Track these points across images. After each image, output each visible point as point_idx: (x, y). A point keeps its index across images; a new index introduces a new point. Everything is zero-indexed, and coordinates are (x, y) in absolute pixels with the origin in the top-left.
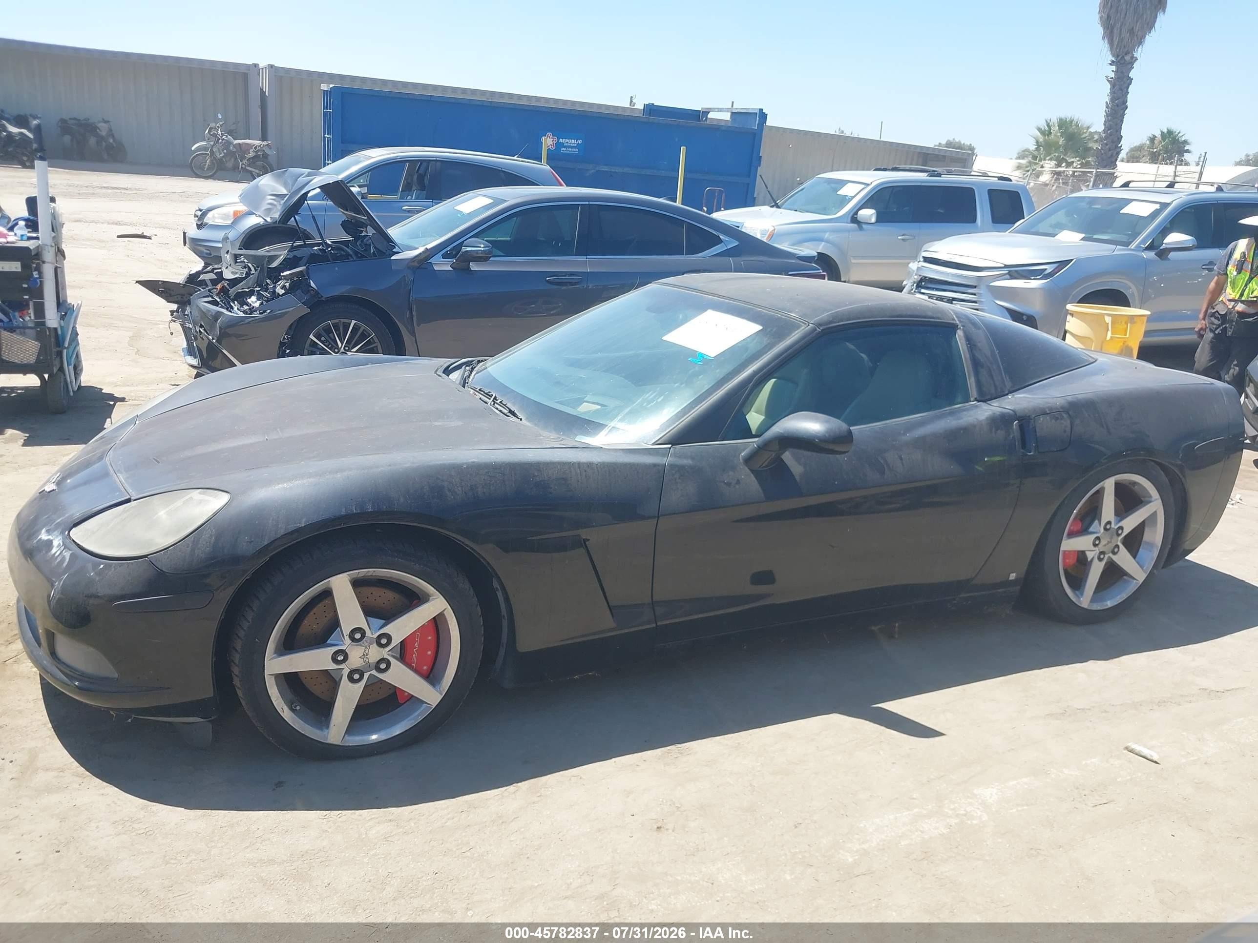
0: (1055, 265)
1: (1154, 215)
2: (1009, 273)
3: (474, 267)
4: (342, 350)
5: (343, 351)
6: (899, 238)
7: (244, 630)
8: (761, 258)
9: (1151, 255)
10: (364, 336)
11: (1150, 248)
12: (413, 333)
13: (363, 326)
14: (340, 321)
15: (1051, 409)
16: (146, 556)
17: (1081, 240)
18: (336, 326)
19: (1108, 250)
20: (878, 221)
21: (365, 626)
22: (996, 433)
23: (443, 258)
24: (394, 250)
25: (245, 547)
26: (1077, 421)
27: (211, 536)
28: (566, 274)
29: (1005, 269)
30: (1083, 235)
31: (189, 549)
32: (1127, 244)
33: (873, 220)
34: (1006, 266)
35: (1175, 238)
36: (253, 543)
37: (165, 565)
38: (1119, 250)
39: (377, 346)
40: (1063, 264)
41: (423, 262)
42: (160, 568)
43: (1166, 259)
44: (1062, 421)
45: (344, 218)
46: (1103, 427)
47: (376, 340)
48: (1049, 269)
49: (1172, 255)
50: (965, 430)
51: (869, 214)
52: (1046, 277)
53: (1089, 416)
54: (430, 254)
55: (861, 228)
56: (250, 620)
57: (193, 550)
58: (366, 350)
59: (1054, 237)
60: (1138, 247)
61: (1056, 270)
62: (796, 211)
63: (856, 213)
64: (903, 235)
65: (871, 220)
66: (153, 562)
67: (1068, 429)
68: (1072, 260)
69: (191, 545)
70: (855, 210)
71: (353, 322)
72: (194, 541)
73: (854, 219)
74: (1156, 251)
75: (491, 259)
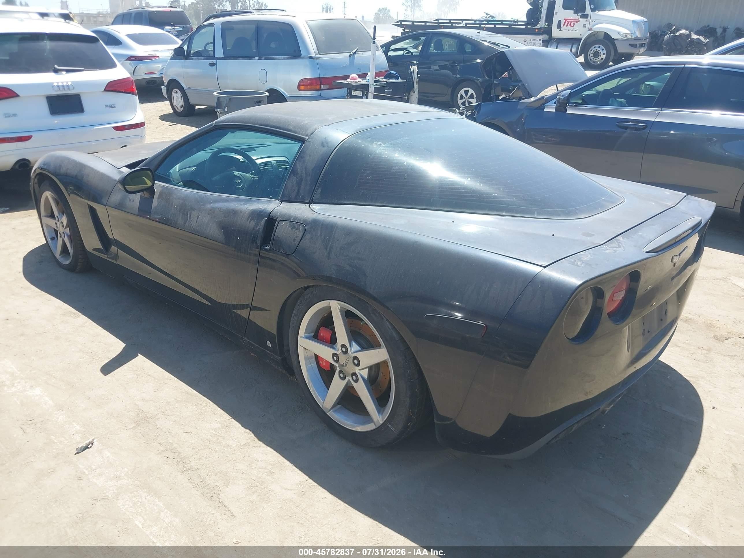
15: (295, 218)
22: (250, 222)
26: (308, 236)
44: (297, 231)
46: (326, 249)
50: (235, 213)
53: (321, 235)
67: (298, 240)
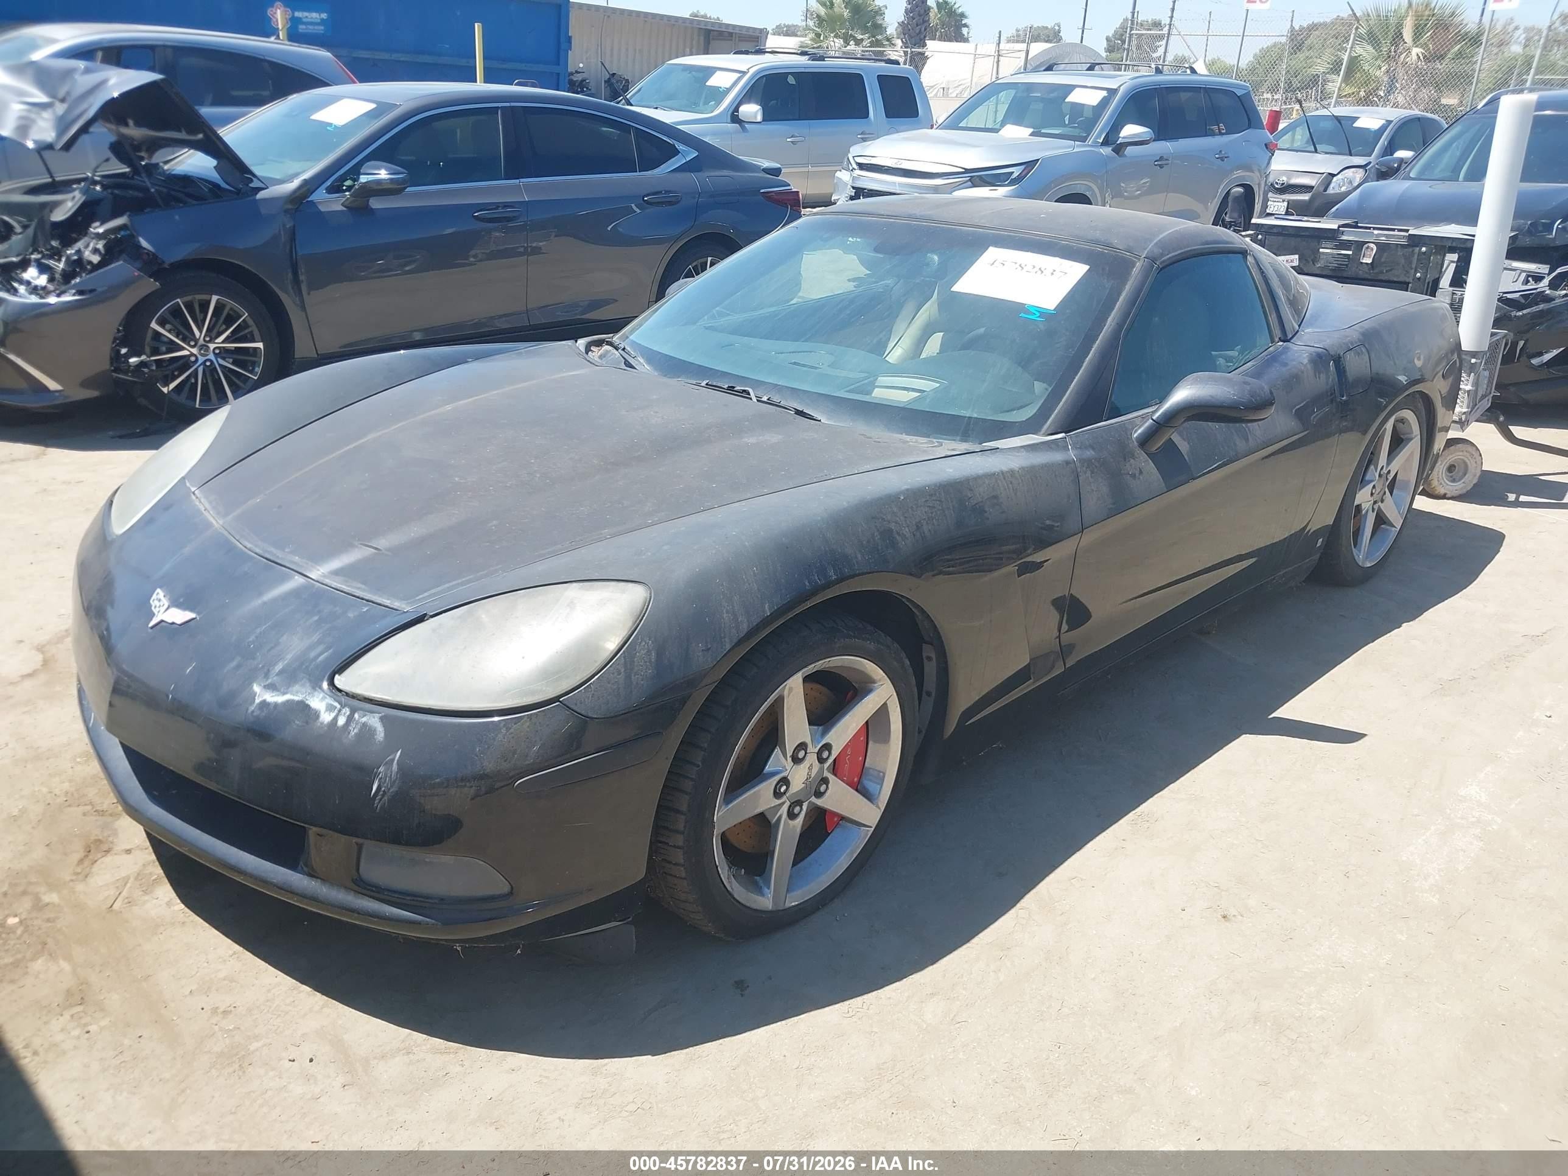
0: (1023, 167)
1: (1104, 103)
2: (971, 179)
3: (376, 203)
4: (201, 342)
5: (204, 343)
6: (788, 140)
7: (692, 779)
8: (725, 173)
9: (1107, 151)
10: (230, 320)
11: (1106, 143)
12: (303, 308)
13: (231, 303)
14: (195, 298)
16: (556, 699)
17: (1030, 135)
18: (189, 306)
19: (1069, 147)
20: (764, 119)
21: (808, 740)
23: (329, 194)
24: (251, 185)
25: (701, 658)
27: (649, 651)
28: (497, 206)
29: (967, 175)
30: (1031, 130)
31: (622, 676)
32: (1083, 140)
33: (759, 118)
34: (967, 171)
35: (1131, 130)
36: (710, 651)
37: (589, 706)
38: (1078, 148)
39: (252, 332)
40: (1030, 164)
41: (300, 199)
42: (583, 712)
43: (1123, 156)
45: (113, 138)
47: (250, 322)
48: (1016, 172)
49: (1129, 150)
51: (752, 110)
52: (1014, 182)
54: (310, 186)
55: (744, 129)
56: (700, 764)
57: (628, 677)
58: (236, 339)
59: (997, 132)
60: (1095, 142)
61: (1024, 173)
62: (656, 108)
63: (737, 110)
64: (792, 137)
65: (756, 117)
66: (572, 707)
68: (1038, 160)
69: (623, 670)
70: (735, 105)
71: (215, 298)
72: (625, 662)
73: (735, 118)
74: (1114, 146)
75: (408, 189)
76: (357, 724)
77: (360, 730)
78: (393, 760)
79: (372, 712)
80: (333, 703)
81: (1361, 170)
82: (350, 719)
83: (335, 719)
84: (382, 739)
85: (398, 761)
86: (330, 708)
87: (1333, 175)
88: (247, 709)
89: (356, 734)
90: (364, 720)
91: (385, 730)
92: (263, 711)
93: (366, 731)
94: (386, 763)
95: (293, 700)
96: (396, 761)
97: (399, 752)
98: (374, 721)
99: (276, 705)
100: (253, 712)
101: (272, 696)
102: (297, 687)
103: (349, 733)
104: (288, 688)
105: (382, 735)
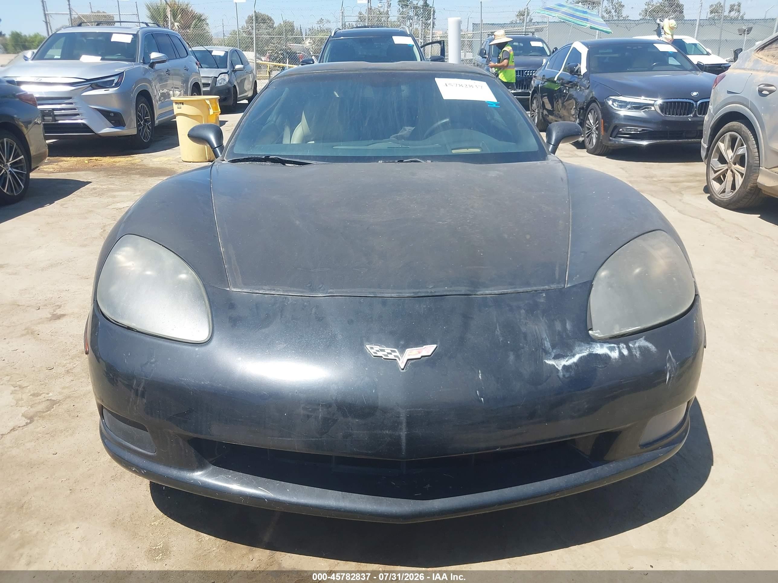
9: (147, 66)
11: (145, 62)
32: (134, 61)
34: (87, 80)
35: (154, 55)
38: (135, 65)
43: (155, 69)
48: (116, 79)
49: (158, 66)
60: (140, 62)
74: (149, 64)
76: (635, 349)
77: (640, 351)
78: (670, 357)
79: (637, 339)
80: (610, 345)
81: (227, 74)
82: (629, 348)
83: (621, 353)
84: (656, 350)
85: (672, 356)
86: (612, 349)
87: (217, 78)
88: (558, 376)
89: (640, 354)
90: (637, 345)
91: (653, 344)
92: (571, 372)
93: (644, 350)
94: (668, 361)
95: (583, 356)
96: (672, 357)
97: (669, 351)
98: (642, 342)
99: (575, 364)
100: (564, 376)
101: (567, 361)
102: (577, 349)
103: (636, 356)
104: (572, 352)
105: (654, 347)
